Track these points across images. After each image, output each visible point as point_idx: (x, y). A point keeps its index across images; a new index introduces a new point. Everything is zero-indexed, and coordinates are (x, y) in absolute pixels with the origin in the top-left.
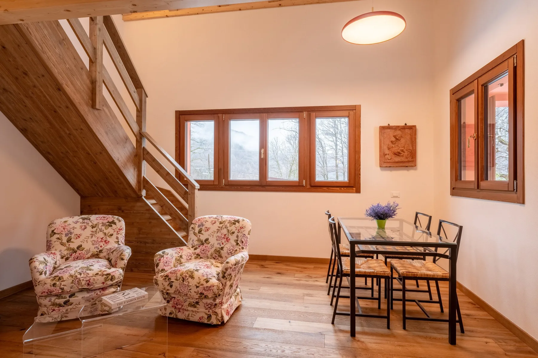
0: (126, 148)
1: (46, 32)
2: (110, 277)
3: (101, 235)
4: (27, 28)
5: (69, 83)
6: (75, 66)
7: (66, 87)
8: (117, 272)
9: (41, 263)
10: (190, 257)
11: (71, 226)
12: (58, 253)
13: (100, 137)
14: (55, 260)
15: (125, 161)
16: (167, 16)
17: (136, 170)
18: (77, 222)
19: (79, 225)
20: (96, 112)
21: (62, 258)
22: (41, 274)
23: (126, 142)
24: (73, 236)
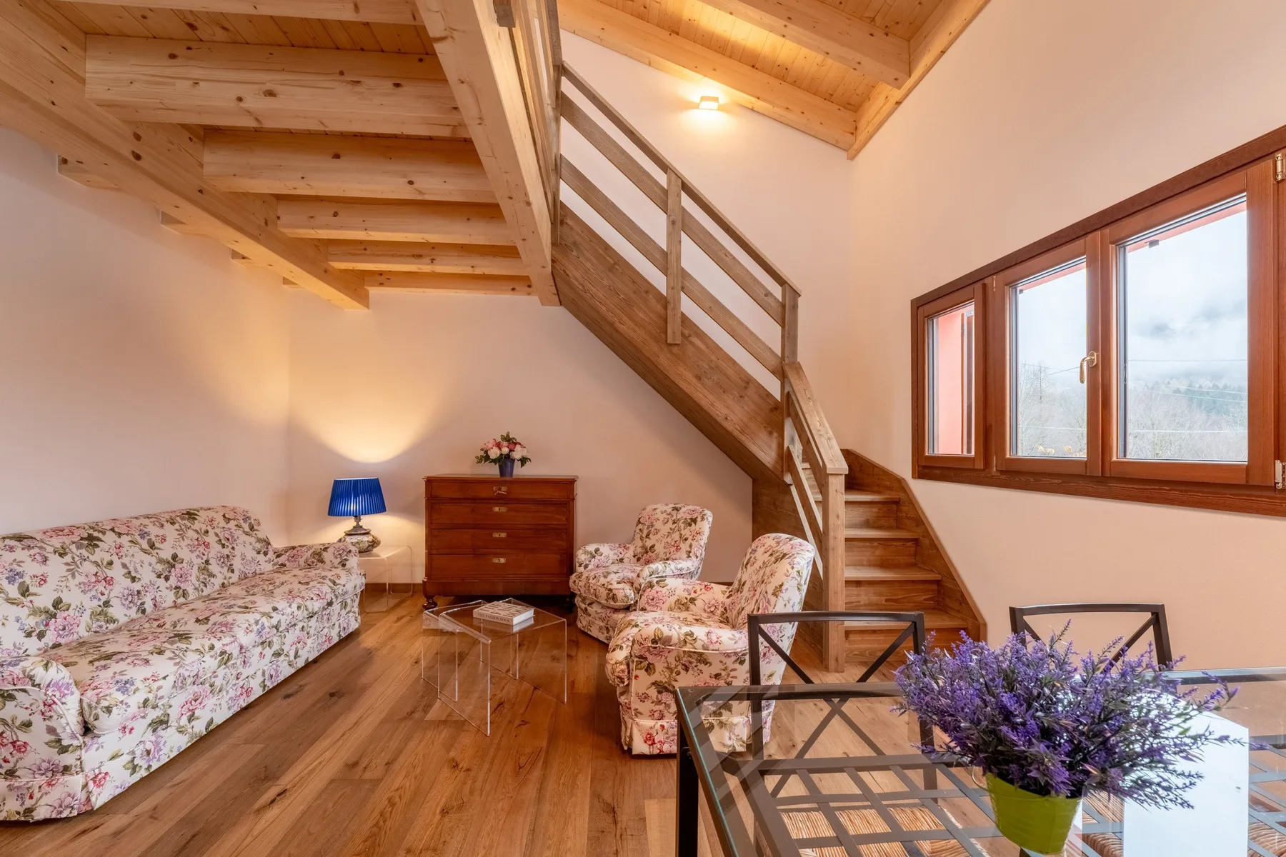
0: (746, 398)
1: (588, 265)
2: (611, 594)
3: (676, 536)
4: (564, 271)
5: (625, 318)
6: (635, 293)
7: (620, 325)
8: (622, 591)
9: (586, 552)
10: (712, 609)
11: (656, 516)
12: (632, 548)
13: (683, 385)
14: (621, 556)
15: (745, 419)
16: (898, 103)
17: (775, 434)
18: (665, 511)
19: (665, 515)
20: (675, 349)
21: (634, 556)
22: (580, 566)
23: (746, 388)
24: (653, 529)
